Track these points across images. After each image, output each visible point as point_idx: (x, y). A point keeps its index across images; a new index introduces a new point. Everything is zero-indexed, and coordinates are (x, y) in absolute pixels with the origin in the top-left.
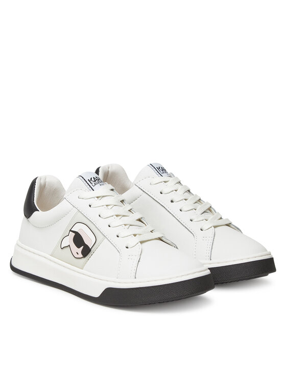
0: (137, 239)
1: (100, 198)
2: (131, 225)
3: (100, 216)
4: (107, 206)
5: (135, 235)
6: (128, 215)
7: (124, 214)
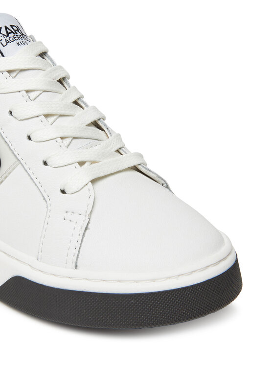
0: (85, 175)
1: (14, 74)
2: (74, 138)
3: (11, 112)
4: (27, 91)
5: (81, 163)
6: (72, 113)
7: (63, 112)
